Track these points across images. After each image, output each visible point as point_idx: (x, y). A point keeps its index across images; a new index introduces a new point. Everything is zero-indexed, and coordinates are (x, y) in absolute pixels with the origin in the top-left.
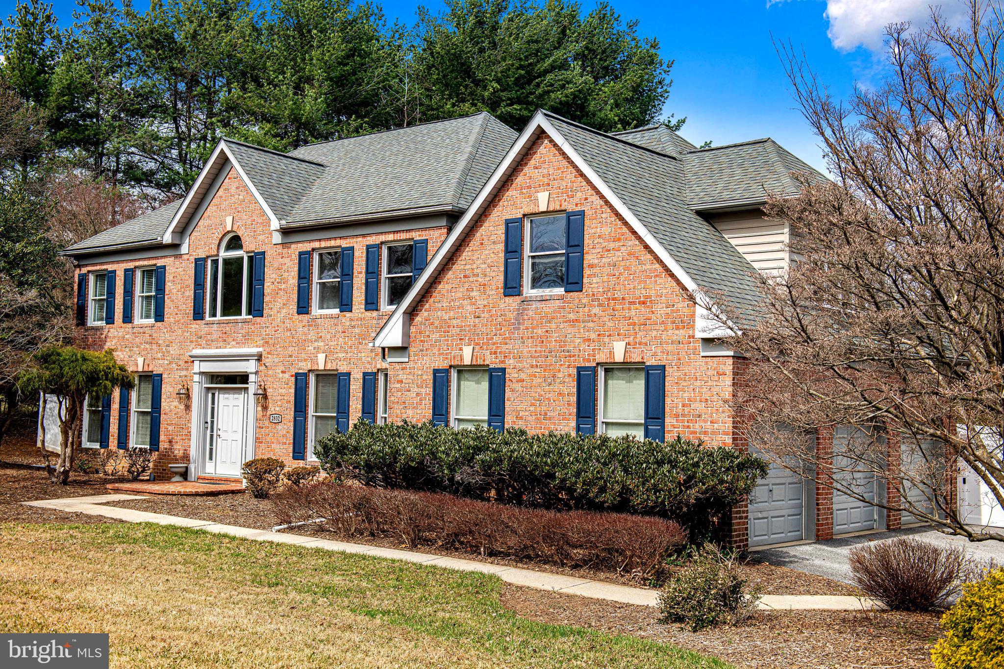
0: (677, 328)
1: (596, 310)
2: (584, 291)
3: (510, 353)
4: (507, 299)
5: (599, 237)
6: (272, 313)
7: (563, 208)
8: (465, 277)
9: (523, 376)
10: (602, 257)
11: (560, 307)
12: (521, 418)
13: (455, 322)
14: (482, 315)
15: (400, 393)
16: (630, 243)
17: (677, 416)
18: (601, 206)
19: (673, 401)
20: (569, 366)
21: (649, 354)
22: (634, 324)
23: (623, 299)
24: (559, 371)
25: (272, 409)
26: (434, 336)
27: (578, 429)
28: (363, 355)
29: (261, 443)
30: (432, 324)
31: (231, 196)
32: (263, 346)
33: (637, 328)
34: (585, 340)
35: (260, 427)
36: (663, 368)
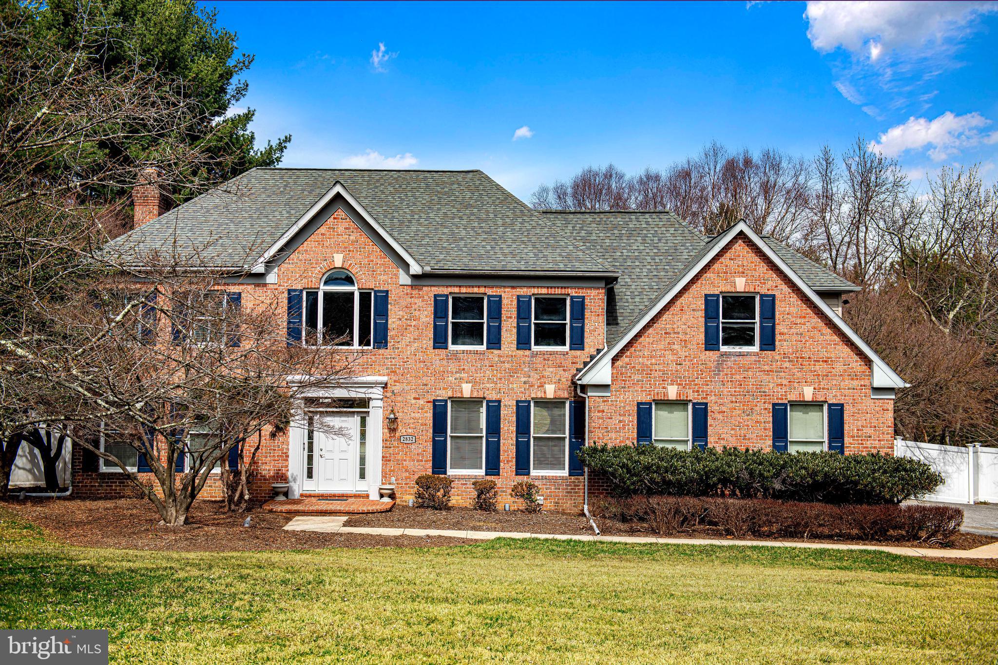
0: (852, 379)
1: (787, 364)
2: (777, 350)
3: (711, 392)
4: (707, 352)
5: (788, 314)
6: (400, 346)
7: (756, 291)
8: (666, 333)
9: (724, 409)
10: (791, 328)
11: (755, 361)
12: (723, 439)
13: (657, 367)
14: (684, 363)
15: (601, 421)
16: (813, 320)
17: (853, 437)
18: (789, 293)
19: (850, 426)
20: (765, 403)
21: (831, 395)
22: (819, 375)
23: (809, 358)
24: (756, 406)
25: (402, 430)
26: (636, 377)
27: (774, 446)
28: (515, 386)
29: (389, 461)
30: (634, 367)
31: (339, 235)
32: (388, 375)
33: (821, 377)
34: (777, 385)
35: (386, 447)
36: (842, 405)
